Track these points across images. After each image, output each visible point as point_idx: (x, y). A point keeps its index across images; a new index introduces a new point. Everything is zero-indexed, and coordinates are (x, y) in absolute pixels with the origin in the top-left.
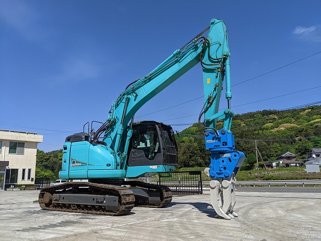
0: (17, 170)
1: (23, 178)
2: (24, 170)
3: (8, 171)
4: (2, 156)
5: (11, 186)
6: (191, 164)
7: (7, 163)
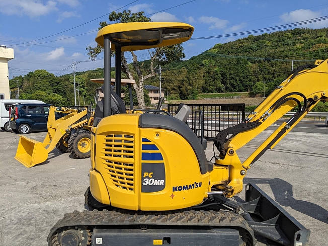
6: (210, 89)
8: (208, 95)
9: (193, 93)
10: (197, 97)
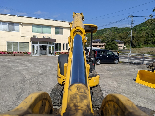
0: (60, 44)
1: (64, 49)
2: (64, 44)
3: (56, 44)
4: (52, 36)
5: (58, 53)
7: (54, 40)
8: (148, 46)
9: (139, 44)
10: (141, 47)
